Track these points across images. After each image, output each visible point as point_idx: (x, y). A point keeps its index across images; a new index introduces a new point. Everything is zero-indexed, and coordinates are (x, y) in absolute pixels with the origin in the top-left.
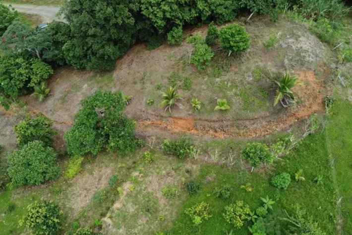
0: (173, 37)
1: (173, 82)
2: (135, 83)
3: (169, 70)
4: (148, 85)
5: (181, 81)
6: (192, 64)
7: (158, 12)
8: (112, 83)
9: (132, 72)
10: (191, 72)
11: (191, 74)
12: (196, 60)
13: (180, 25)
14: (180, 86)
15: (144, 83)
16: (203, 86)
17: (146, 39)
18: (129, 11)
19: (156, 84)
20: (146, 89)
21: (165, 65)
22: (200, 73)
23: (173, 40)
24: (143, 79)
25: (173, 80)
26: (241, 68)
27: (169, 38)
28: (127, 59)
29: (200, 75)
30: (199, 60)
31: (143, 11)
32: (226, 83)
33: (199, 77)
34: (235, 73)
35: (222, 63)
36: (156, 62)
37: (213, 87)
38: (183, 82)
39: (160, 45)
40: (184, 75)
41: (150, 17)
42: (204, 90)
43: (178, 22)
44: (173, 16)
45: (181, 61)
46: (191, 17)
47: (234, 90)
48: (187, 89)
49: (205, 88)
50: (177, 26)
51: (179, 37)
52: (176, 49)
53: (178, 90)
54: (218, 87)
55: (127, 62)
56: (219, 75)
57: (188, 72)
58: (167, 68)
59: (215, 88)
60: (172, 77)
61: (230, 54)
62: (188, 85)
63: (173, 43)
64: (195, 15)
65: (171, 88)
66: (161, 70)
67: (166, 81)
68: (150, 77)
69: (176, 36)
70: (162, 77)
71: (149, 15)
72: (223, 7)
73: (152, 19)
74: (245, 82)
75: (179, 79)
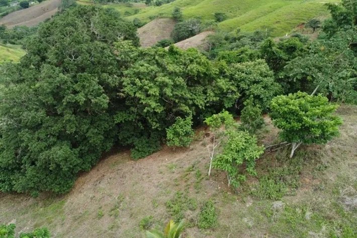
0: (177, 134)
1: (176, 212)
2: (100, 216)
3: (168, 189)
4: (123, 220)
5: (193, 210)
6: (216, 175)
7: (150, 87)
8: (59, 218)
9: (98, 196)
10: (214, 192)
11: (215, 195)
12: (227, 161)
13: (188, 114)
14: (192, 220)
15: (116, 216)
16: (245, 220)
17: (129, 142)
18: (99, 83)
19: (141, 217)
20: (118, 227)
21: (162, 181)
22: (234, 192)
23: (177, 140)
24: (116, 207)
25: (176, 208)
26: (324, 177)
27: (170, 135)
28: (94, 175)
29: (236, 197)
30: (234, 160)
31: (125, 86)
32: (298, 211)
33: (234, 200)
34: (316, 190)
35: (281, 169)
36: (145, 176)
37: (270, 222)
38: (198, 211)
39: (154, 152)
40: (200, 198)
41: (138, 95)
42: (249, 228)
43: (185, 108)
44: (177, 96)
45: (192, 172)
46: (208, 102)
47: (324, 228)
48: (209, 227)
49: (250, 224)
50: (183, 115)
51: (187, 134)
52: (182, 156)
53: (188, 230)
54: (281, 221)
55: (93, 180)
56: (280, 194)
57: (209, 192)
58: (164, 185)
59: (276, 225)
60: (174, 202)
61: (293, 152)
62: (210, 217)
63: (177, 144)
64: (215, 99)
65: (172, 225)
66: (153, 190)
67: (162, 210)
68: (130, 203)
69: (181, 132)
70: (154, 202)
71: (135, 93)
72: (259, 86)
73: (140, 99)
74: (346, 209)
75: (191, 206)
